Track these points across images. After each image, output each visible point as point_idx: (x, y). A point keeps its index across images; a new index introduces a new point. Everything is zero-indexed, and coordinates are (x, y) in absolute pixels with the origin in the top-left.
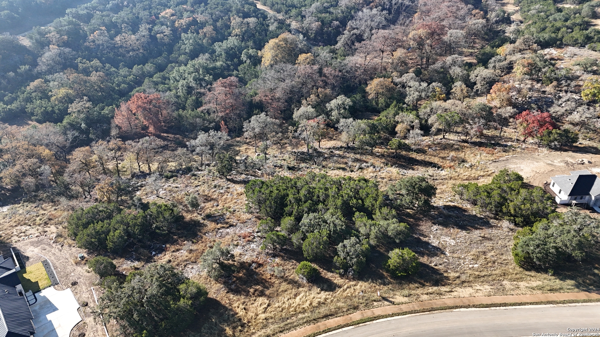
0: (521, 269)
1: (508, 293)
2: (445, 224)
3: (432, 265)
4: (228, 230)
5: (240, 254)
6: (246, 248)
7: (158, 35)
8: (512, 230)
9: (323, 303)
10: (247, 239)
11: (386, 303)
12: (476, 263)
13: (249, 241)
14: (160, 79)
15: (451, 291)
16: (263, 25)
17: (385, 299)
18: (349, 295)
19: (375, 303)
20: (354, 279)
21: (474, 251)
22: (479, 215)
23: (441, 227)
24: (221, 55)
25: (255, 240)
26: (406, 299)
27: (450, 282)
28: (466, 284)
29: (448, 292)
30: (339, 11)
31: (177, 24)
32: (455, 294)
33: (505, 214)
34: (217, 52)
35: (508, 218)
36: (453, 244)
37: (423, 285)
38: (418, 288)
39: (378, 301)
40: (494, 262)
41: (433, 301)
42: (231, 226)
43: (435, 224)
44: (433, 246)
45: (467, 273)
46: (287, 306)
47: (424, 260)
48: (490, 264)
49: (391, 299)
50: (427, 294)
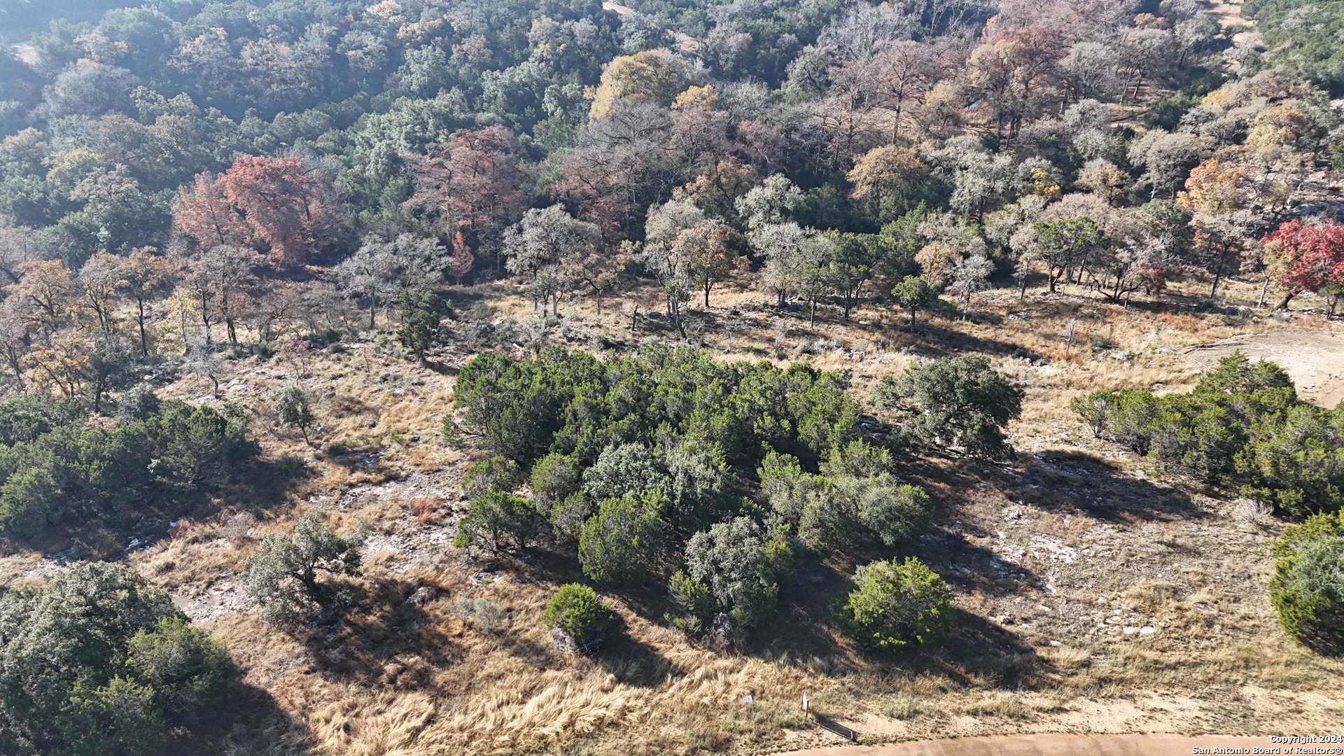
0: (1305, 650)
1: (1264, 728)
2: (1046, 501)
3: (999, 619)
4: (379, 490)
5: (391, 558)
6: (415, 540)
7: (351, 53)
8: (1266, 528)
9: (614, 724)
10: (425, 515)
11: (829, 735)
12: (1148, 624)
13: (429, 522)
14: (332, 144)
15: (1060, 710)
16: (610, 39)
17: (825, 721)
18: (706, 700)
19: (790, 735)
20: (730, 650)
21: (1140, 585)
22: (1154, 481)
23: (1031, 509)
24: (495, 97)
25: (448, 520)
26: (898, 728)
27: (1057, 677)
28: (1112, 689)
29: (1047, 711)
30: (800, 16)
31: (401, 34)
32: (1072, 719)
33: (1240, 478)
34: (486, 92)
35: (1252, 491)
36: (1068, 560)
37: (964, 684)
38: (944, 691)
39: (800, 728)
40: (1210, 623)
41: (994, 738)
42: (394, 477)
43: (1012, 498)
44: (1005, 564)
45: (1117, 652)
46: (490, 726)
47: (972, 603)
48: (1195, 629)
49: (846, 724)
50: (974, 713)
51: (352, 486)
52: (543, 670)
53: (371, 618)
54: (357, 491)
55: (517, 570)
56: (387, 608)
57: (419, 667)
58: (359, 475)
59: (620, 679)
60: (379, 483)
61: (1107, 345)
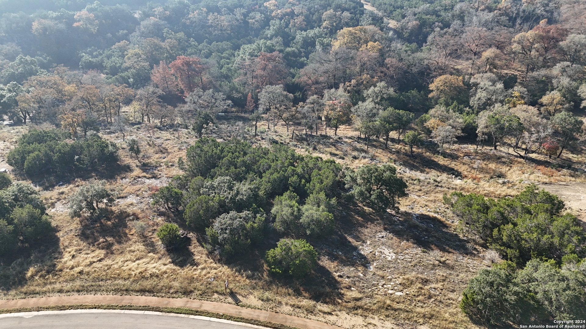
0: (466, 319)
2: (399, 234)
3: (336, 275)
4: (147, 181)
5: (132, 204)
6: (144, 200)
7: (250, 21)
10: (153, 192)
11: (230, 299)
12: (401, 291)
14: (227, 55)
15: (330, 314)
17: (233, 294)
18: (195, 277)
19: (216, 295)
20: (220, 261)
21: (412, 275)
22: (461, 236)
23: (391, 235)
24: (299, 42)
26: (259, 303)
27: (340, 301)
28: (360, 311)
29: (325, 313)
30: (450, 15)
31: (273, 14)
32: (332, 318)
34: (296, 39)
35: (498, 247)
36: (389, 259)
37: (298, 293)
38: (289, 295)
39: (221, 294)
40: (430, 297)
41: (293, 317)
42: (155, 177)
43: (385, 229)
44: (361, 254)
45: (376, 298)
46: (117, 267)
47: (331, 265)
48: (421, 298)
49: (240, 297)
50: (293, 306)
51: (139, 177)
52: (149, 252)
53: (109, 223)
54: (140, 179)
55: (168, 217)
56: (117, 220)
57: (111, 242)
58: (144, 174)
59: (173, 262)
60: (149, 178)
61: (500, 176)
